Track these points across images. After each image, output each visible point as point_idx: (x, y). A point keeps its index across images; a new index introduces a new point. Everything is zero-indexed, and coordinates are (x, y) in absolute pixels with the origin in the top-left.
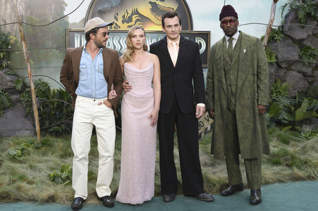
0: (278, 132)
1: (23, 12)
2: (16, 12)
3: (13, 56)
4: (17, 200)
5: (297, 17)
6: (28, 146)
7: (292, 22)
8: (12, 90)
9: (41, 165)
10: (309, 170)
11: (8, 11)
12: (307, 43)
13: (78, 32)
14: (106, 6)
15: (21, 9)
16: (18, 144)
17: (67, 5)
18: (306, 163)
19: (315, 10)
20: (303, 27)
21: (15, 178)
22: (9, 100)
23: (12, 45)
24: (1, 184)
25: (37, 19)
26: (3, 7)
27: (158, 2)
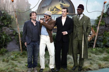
0: (106, 49)
3: (12, 23)
6: (18, 55)
8: (12, 35)
9: (22, 62)
11: (11, 7)
14: (45, 5)
15: (15, 7)
16: (14, 54)
17: (31, 5)
21: (14, 66)
22: (11, 38)
23: (12, 19)
24: (9, 68)
25: (21, 10)
26: (9, 6)
27: (63, 4)
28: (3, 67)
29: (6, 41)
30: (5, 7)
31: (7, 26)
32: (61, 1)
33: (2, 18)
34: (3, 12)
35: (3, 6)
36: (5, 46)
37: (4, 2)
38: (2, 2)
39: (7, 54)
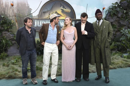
1: (16, 12)
2: (14, 12)
3: (13, 28)
4: (14, 78)
5: (110, 15)
6: (18, 59)
7: (109, 16)
8: (13, 40)
10: (114, 66)
11: (11, 12)
12: (114, 23)
13: (36, 19)
14: (46, 10)
15: (15, 11)
16: (15, 58)
17: (32, 10)
18: (113, 63)
19: (116, 12)
20: (112, 18)
21: (14, 70)
23: (12, 24)
24: (9, 73)
25: (21, 15)
26: (9, 10)
27: (64, 9)
28: (3, 71)
29: (6, 45)
30: (4, 12)
31: (7, 30)
32: (62, 6)
33: (2, 22)
34: (3, 16)
35: (3, 10)
36: (6, 50)
37: (3, 5)
38: (1, 6)
39: (7, 59)
